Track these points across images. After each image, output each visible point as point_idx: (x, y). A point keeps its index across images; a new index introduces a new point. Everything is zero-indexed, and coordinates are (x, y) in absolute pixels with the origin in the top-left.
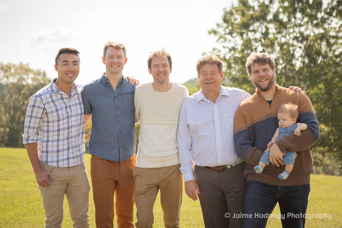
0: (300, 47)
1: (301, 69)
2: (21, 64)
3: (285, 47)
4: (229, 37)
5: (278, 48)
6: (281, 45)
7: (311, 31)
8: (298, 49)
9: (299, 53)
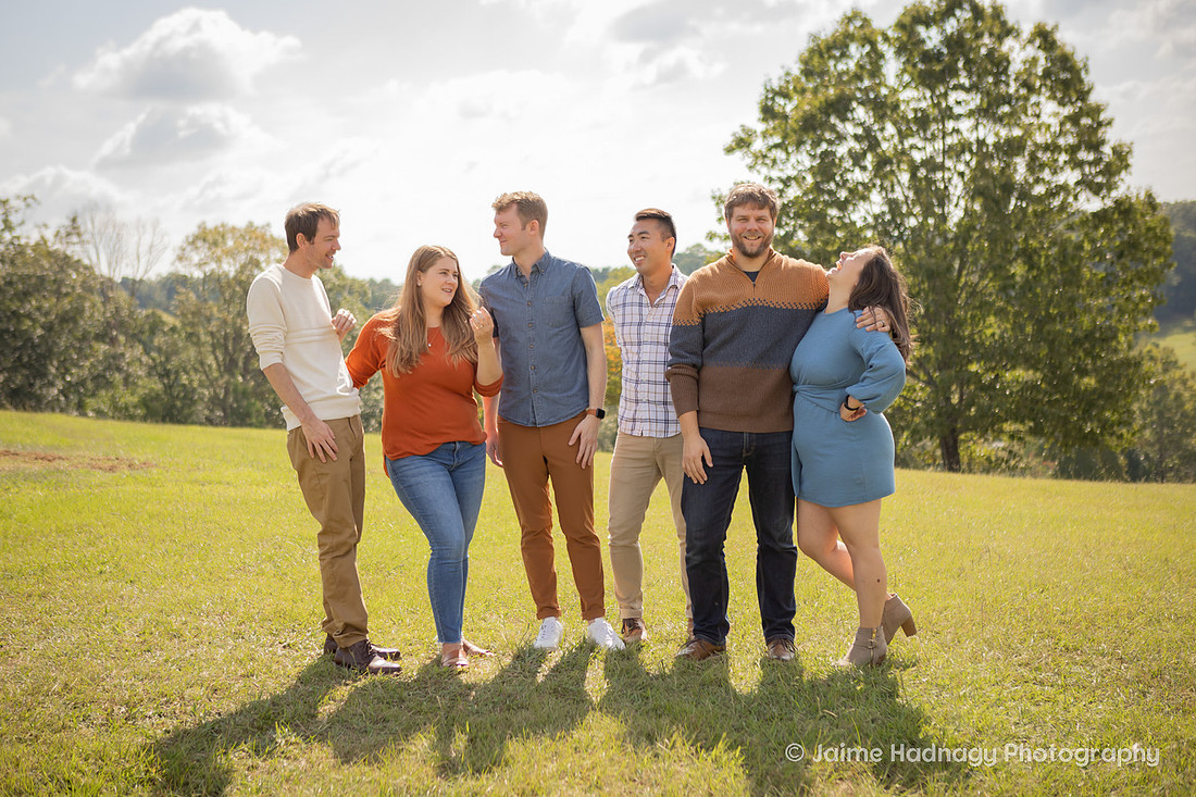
0: (962, 174)
1: (966, 230)
2: (251, 224)
3: (922, 173)
4: (779, 154)
5: (905, 177)
6: (914, 169)
7: (990, 133)
8: (956, 180)
9: (957, 188)
